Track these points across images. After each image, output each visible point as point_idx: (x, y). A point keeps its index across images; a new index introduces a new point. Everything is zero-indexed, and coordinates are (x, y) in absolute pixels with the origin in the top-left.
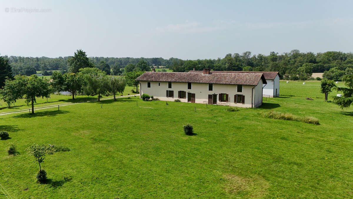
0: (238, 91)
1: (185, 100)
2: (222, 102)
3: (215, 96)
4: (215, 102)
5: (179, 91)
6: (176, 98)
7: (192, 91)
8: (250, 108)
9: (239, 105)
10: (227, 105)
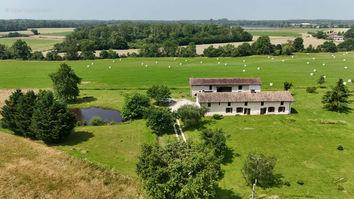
0: (281, 105)
1: (242, 114)
2: (270, 112)
3: (265, 109)
4: (265, 112)
5: (237, 108)
6: (234, 113)
7: (248, 107)
8: (288, 114)
9: (281, 113)
10: (273, 114)
